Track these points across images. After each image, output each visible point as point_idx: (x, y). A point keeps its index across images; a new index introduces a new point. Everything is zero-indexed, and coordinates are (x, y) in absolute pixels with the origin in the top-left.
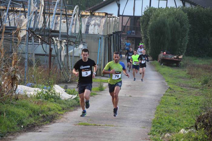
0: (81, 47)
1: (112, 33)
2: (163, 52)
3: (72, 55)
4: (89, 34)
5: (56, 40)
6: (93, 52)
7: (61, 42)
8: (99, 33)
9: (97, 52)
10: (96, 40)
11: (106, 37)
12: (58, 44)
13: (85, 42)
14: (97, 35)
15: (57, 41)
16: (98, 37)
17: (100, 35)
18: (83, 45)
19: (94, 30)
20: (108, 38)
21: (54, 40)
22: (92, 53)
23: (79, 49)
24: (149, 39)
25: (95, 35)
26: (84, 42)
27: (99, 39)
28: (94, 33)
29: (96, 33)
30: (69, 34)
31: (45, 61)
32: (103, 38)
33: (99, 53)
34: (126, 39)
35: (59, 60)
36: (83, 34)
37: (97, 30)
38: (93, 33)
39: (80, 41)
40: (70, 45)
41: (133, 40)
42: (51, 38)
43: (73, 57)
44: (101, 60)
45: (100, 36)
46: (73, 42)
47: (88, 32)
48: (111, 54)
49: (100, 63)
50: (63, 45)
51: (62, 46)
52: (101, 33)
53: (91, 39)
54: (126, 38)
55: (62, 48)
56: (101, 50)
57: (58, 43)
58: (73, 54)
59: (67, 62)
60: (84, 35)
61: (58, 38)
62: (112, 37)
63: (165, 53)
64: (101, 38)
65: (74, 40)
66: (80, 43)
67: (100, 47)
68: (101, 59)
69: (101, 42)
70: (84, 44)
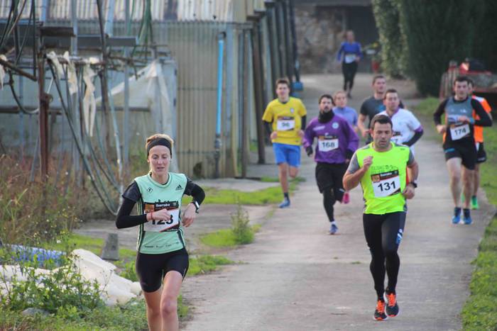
0: (154, 75)
1: (263, 9)
2: (459, 64)
3: (121, 103)
4: (179, 23)
5: (63, 62)
6: (198, 89)
7: (79, 67)
8: (217, 15)
9: (212, 89)
10: (206, 42)
11: (244, 31)
12: (72, 76)
13: (165, 54)
14: (208, 23)
15: (67, 63)
16: (213, 30)
17: (223, 23)
18: (159, 66)
19: (196, 5)
20: (252, 32)
21: (56, 62)
22: (196, 92)
23: (147, 81)
24: (401, 14)
25: (202, 22)
26: (162, 54)
27: (217, 39)
28: (197, 17)
29: (206, 15)
30: (107, 29)
31: (21, 131)
32: (232, 34)
33: (224, 90)
34: (312, 16)
35: (78, 134)
36: (159, 22)
37: (207, 4)
38: (192, 18)
39: (149, 49)
40: (114, 68)
41: (340, 18)
42: (45, 57)
43: (125, 114)
44: (231, 118)
45: (222, 28)
46: (123, 60)
47: (175, 16)
48: (262, 87)
49: (228, 130)
50: (89, 75)
51: (83, 81)
52: (226, 16)
53: (186, 38)
54: (313, 12)
55: (86, 87)
56: (226, 79)
57: (69, 74)
58: (126, 102)
59: (108, 138)
60: (162, 26)
61: (70, 54)
62: (264, 22)
63: (465, 67)
64: (225, 34)
65: (126, 52)
66: (148, 57)
67: (225, 69)
68: (229, 115)
69: (225, 51)
70: (162, 62)
